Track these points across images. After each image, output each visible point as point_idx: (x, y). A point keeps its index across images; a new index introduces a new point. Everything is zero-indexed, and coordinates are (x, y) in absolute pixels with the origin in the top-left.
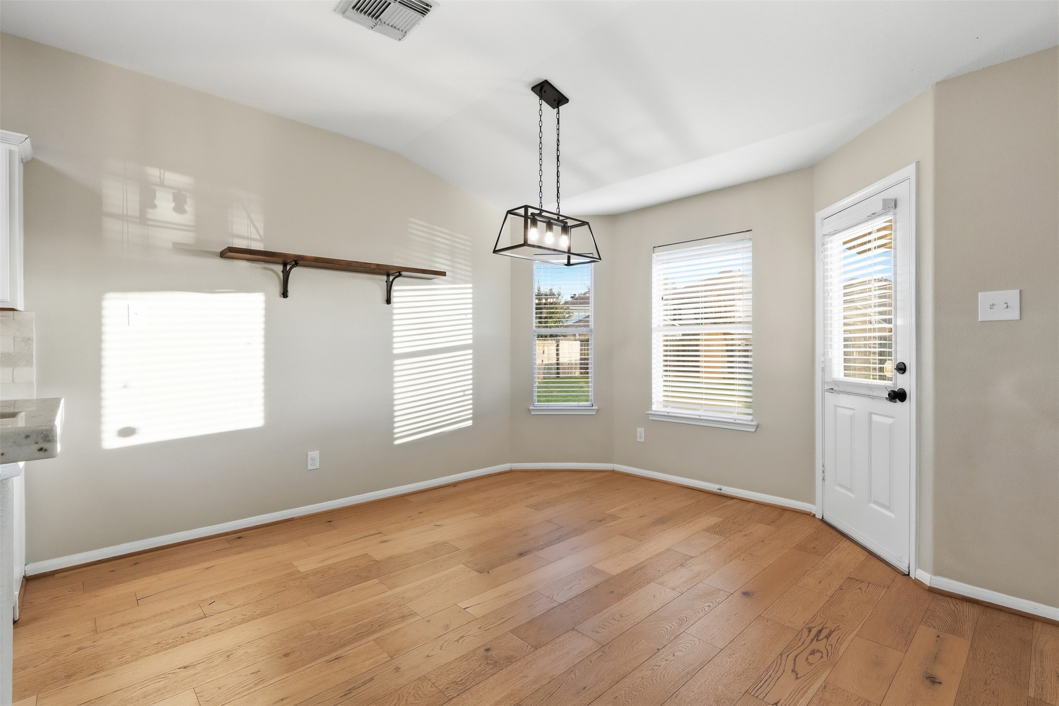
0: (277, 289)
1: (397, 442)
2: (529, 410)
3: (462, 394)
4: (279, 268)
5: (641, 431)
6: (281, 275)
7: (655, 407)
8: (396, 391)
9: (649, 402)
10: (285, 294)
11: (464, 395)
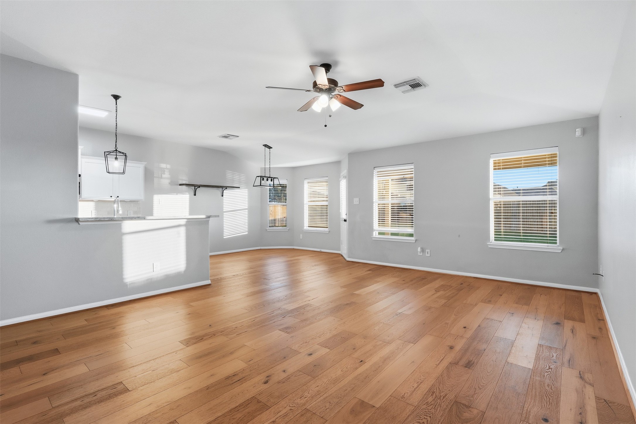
0: (193, 193)
1: (224, 237)
2: (267, 230)
3: (244, 224)
4: (193, 188)
5: (301, 235)
6: (194, 189)
7: (305, 228)
8: (224, 226)
9: (303, 226)
10: (195, 195)
11: (245, 224)
